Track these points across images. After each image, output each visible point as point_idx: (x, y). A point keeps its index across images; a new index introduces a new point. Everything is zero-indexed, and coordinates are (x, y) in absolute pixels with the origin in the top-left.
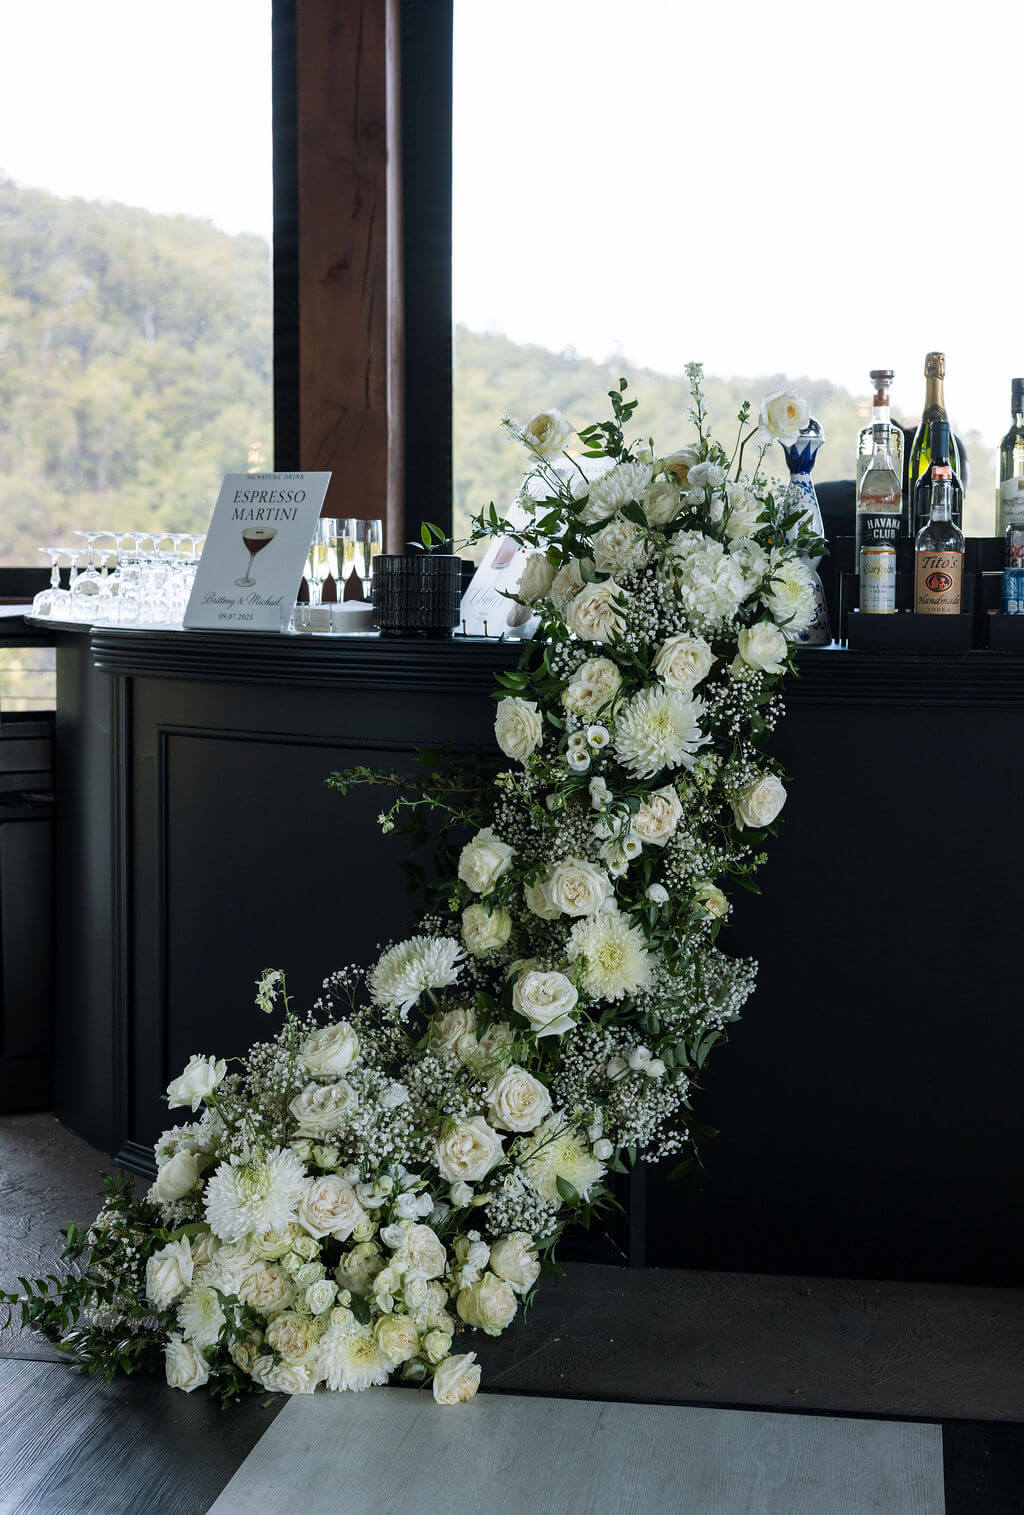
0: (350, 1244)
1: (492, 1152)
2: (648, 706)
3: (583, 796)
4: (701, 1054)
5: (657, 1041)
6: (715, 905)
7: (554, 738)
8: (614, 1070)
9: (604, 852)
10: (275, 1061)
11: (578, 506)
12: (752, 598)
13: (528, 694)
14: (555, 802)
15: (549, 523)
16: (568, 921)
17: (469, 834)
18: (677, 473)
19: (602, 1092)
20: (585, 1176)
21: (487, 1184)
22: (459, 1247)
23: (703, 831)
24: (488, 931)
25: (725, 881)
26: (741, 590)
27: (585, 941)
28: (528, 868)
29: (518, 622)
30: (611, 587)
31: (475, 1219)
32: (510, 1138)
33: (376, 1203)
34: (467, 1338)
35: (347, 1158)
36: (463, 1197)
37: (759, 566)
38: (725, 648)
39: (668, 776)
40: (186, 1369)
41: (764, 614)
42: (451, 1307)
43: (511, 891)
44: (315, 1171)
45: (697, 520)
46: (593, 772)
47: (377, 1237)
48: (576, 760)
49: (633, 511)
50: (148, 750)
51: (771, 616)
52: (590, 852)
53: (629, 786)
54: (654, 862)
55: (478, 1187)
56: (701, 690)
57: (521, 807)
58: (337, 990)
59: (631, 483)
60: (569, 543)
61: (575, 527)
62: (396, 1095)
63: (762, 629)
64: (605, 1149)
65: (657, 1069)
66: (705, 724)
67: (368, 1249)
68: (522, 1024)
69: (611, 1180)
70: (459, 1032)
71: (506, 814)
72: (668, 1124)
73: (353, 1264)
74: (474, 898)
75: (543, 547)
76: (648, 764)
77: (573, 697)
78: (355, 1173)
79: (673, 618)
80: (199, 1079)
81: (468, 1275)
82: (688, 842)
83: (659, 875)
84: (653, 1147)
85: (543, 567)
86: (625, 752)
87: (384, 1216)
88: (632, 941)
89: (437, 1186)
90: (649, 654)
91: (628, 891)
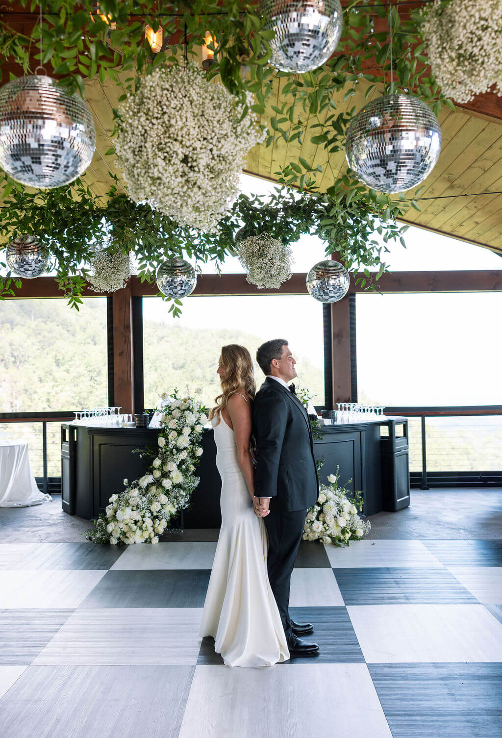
0: (138, 521)
1: (159, 507)
2: (181, 438)
3: (172, 452)
4: (191, 492)
5: (184, 490)
6: (192, 468)
7: (167, 443)
8: (178, 495)
9: (175, 460)
10: (125, 495)
11: (170, 407)
12: (197, 421)
13: (163, 437)
14: (168, 453)
15: (165, 410)
16: (170, 472)
17: (154, 459)
18: (185, 401)
19: (176, 498)
20: (174, 511)
21: (159, 512)
22: (155, 521)
23: (190, 457)
24: (157, 474)
25: (194, 464)
26: (195, 420)
27: (172, 475)
28: (164, 463)
29: (161, 425)
30: (175, 420)
31: (157, 517)
32: (162, 505)
33: (142, 514)
34: (156, 534)
35: (138, 508)
36: (155, 514)
37: (198, 416)
38: (193, 429)
39: (185, 449)
40: (114, 541)
41: (199, 423)
42: (154, 531)
43: (161, 468)
44: (133, 510)
45: (188, 409)
46: (173, 448)
47: (142, 520)
48: (171, 446)
49: (178, 408)
50: (96, 448)
51: (200, 423)
52: (173, 461)
53: (179, 450)
54: (183, 462)
55: (157, 512)
56: (189, 435)
57: (162, 454)
58: (134, 484)
59: (178, 404)
60: (168, 413)
61: (169, 410)
62: (144, 499)
63: (199, 425)
64: (177, 506)
65: (184, 494)
66: (190, 440)
67: (141, 522)
68: (163, 487)
69: (177, 512)
70: (153, 489)
71: (160, 455)
72: (186, 503)
73: (139, 524)
74: (155, 469)
75: (165, 413)
76: (182, 447)
77: (170, 437)
78: (139, 510)
79: (185, 424)
80: (114, 498)
81: (156, 525)
82: (188, 458)
83: (184, 464)
84: (184, 506)
85: (165, 417)
86: (178, 445)
87: (143, 517)
88: (180, 474)
89: (152, 513)
90: (181, 430)
91: (179, 466)
